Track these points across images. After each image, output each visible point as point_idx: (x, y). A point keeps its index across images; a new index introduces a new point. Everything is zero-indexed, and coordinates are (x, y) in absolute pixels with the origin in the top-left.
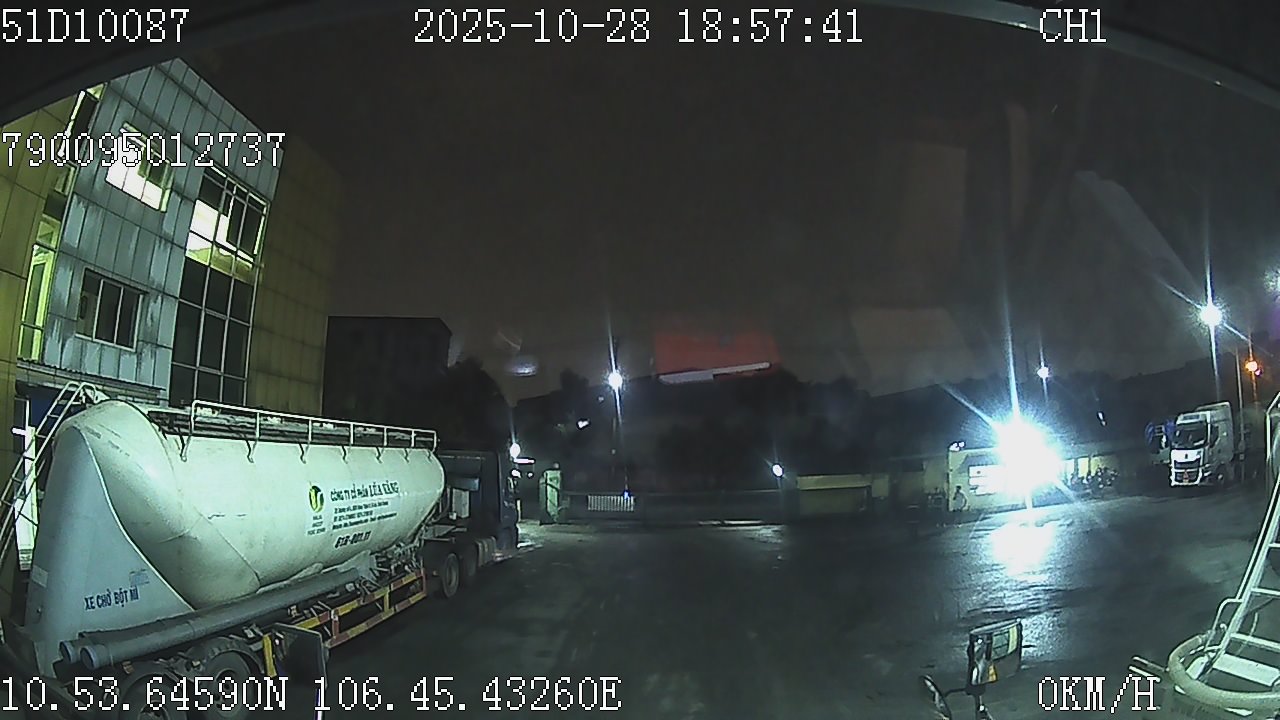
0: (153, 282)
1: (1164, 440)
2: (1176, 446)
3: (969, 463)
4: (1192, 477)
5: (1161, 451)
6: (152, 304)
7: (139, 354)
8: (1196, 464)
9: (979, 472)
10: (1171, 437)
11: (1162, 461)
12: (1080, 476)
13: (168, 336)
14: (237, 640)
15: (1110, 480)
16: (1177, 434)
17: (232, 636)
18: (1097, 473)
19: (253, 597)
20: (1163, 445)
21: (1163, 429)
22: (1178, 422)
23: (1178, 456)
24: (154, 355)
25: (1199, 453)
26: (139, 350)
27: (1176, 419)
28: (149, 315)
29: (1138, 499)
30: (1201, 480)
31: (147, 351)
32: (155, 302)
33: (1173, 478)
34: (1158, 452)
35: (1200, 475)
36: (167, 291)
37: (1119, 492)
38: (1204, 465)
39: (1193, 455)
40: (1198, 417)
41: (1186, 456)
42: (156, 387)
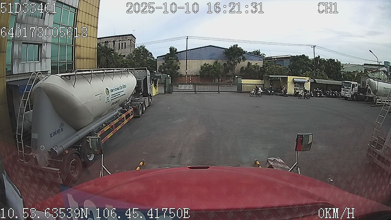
0: (43, 41)
6: (43, 47)
7: (41, 62)
13: (49, 55)
24: (45, 61)
26: (41, 61)
28: (43, 51)
31: (43, 60)
32: (44, 46)
36: (47, 42)
42: (47, 70)
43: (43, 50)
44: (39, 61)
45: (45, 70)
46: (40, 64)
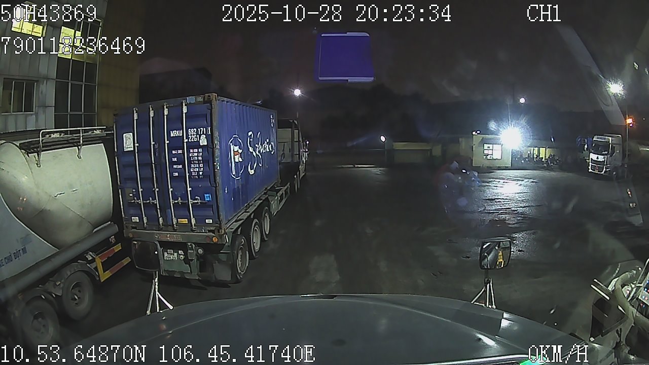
1: (586, 146)
2: (593, 151)
3: (484, 142)
4: (600, 170)
5: (584, 152)
8: (603, 163)
9: (489, 147)
10: (590, 146)
11: (584, 157)
12: (541, 157)
14: (81, 264)
15: (556, 162)
16: (593, 145)
17: (79, 261)
18: (549, 157)
19: (90, 234)
20: (585, 149)
21: (586, 141)
22: (594, 139)
23: (593, 156)
25: (604, 158)
27: (593, 137)
29: (570, 174)
30: (604, 172)
33: (590, 168)
34: (583, 153)
35: (604, 169)
37: (562, 168)
38: (607, 165)
39: (601, 158)
40: (605, 139)
41: (598, 158)
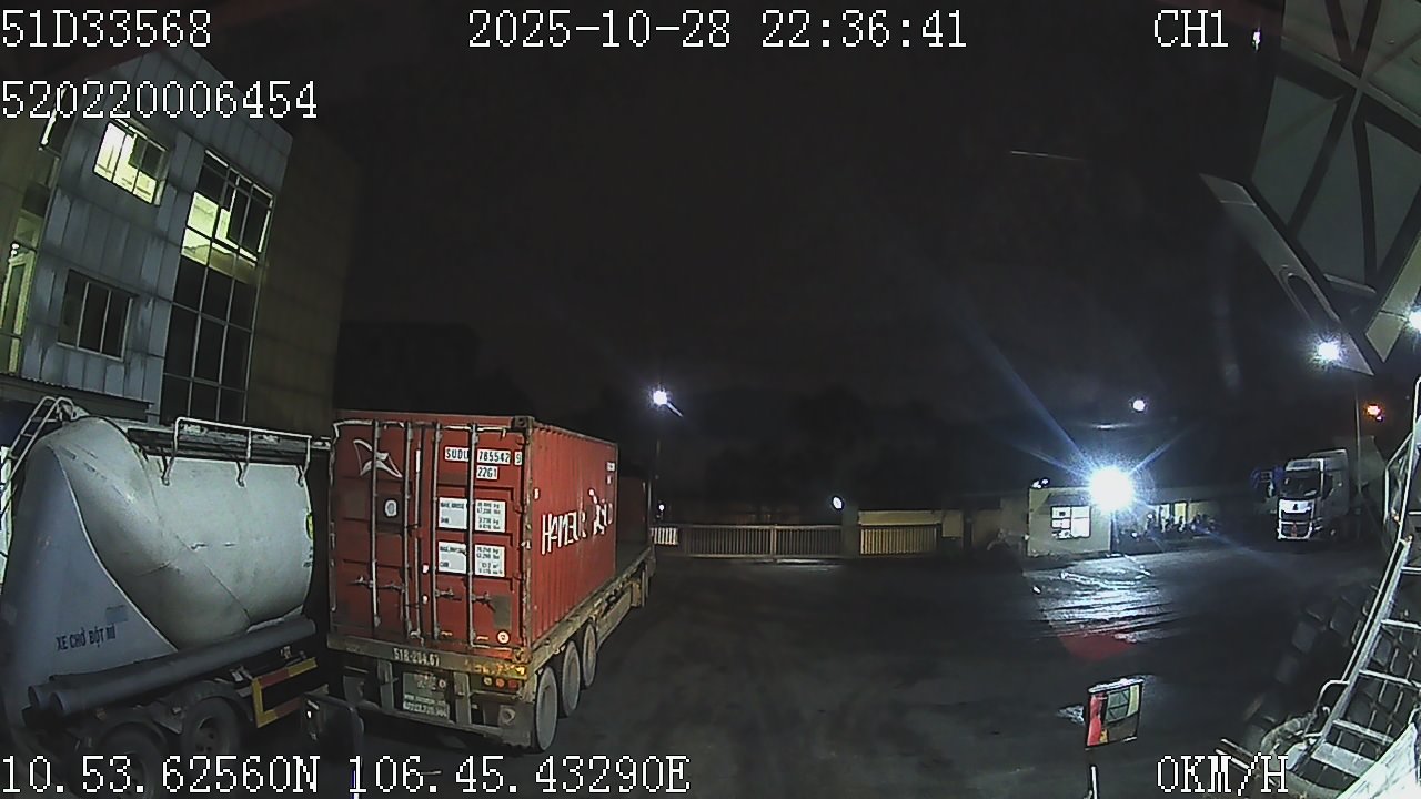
0: (145, 283)
3: (1052, 502)
4: (1303, 531)
6: (143, 308)
7: (127, 364)
8: (1306, 517)
9: (1062, 514)
11: (1268, 511)
12: (1176, 522)
13: (160, 342)
15: (1210, 529)
18: (1194, 521)
19: (242, 636)
21: (1271, 476)
23: (1286, 506)
24: (144, 365)
25: (1309, 505)
26: (127, 360)
28: (139, 323)
30: (1311, 536)
31: (136, 361)
32: (147, 304)
33: (1279, 531)
34: (1264, 501)
35: (1311, 529)
36: (159, 294)
38: (1315, 518)
39: (1303, 507)
40: (1310, 464)
41: (1296, 508)
42: (145, 400)
43: (140, 319)
44: (120, 357)
45: (140, 399)
46: (123, 369)
